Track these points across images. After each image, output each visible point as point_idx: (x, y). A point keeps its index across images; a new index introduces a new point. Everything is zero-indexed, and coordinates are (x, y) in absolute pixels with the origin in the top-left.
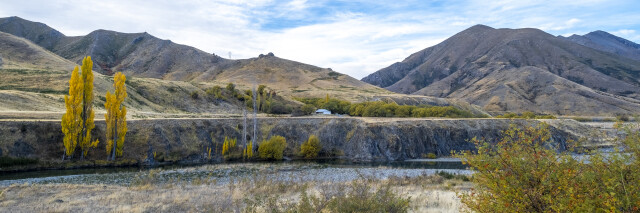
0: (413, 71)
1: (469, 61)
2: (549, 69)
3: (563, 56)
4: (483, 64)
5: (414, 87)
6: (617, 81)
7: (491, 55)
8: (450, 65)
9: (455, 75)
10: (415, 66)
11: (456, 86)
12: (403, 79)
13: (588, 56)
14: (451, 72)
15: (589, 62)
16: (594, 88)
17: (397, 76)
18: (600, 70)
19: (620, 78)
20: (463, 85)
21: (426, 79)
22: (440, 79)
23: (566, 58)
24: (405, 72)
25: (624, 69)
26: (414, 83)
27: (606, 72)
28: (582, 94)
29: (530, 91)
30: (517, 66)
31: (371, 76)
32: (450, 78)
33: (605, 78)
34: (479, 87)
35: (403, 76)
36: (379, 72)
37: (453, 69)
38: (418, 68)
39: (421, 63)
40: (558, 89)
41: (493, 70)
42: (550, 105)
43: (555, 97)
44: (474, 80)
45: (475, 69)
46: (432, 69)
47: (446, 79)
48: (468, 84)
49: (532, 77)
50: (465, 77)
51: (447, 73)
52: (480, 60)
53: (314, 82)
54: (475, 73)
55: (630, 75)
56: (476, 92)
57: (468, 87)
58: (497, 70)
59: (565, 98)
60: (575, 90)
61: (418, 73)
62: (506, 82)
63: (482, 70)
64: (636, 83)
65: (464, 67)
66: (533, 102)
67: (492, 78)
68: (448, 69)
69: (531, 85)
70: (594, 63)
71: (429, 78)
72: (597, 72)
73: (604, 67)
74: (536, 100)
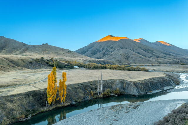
0: (91, 49)
1: (108, 47)
2: (131, 50)
3: (134, 46)
4: (112, 48)
5: (91, 55)
6: (148, 53)
7: (114, 45)
8: (102, 48)
9: (104, 51)
10: (91, 47)
11: (104, 54)
13: (140, 46)
14: (103, 50)
15: (141, 48)
16: (143, 55)
17: (86, 51)
18: (143, 50)
19: (149, 53)
20: (107, 54)
21: (95, 52)
22: (99, 52)
23: (135, 46)
24: (88, 49)
25: (149, 50)
26: (91, 53)
27: (145, 51)
28: (140, 57)
29: (127, 56)
30: (122, 48)
31: (77, 50)
32: (102, 52)
33: (145, 53)
34: (111, 55)
35: (88, 51)
36: (80, 49)
37: (103, 49)
38: (92, 48)
39: (93, 47)
40: (134, 56)
41: (115, 49)
42: (132, 61)
43: (133, 58)
44: (110, 53)
45: (110, 49)
46: (97, 49)
47: (101, 52)
48: (108, 54)
49: (127, 52)
50: (107, 52)
51: (101, 50)
52: (111, 46)
53: (64, 54)
54: (110, 50)
55: (151, 52)
56: (111, 56)
57: (108, 55)
58: (116, 50)
59: (136, 59)
60: (139, 56)
61: (92, 50)
62: (120, 54)
63: (112, 50)
64: (152, 54)
65: (106, 48)
66: (128, 60)
67: (115, 52)
68: (101, 49)
69: (127, 54)
70: (142, 48)
71: (96, 52)
72: (143, 51)
73: (144, 49)
74: (129, 59)
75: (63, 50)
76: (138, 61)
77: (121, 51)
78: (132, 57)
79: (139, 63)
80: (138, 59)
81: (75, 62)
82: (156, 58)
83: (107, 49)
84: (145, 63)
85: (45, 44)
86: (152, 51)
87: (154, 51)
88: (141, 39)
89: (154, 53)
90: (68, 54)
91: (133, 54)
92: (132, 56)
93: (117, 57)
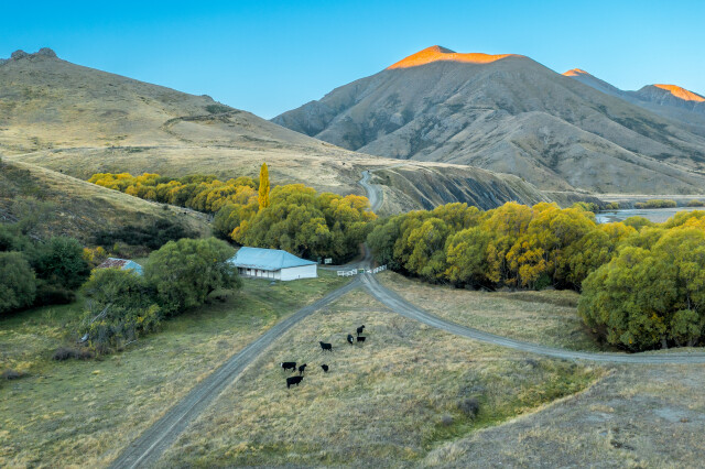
0: (342, 117)
1: (431, 104)
3: (567, 99)
4: (456, 108)
6: (643, 139)
7: (468, 94)
8: (401, 109)
9: (414, 125)
10: (343, 108)
11: (418, 143)
12: (327, 130)
13: (599, 100)
14: (406, 121)
15: (602, 109)
18: (619, 121)
19: (646, 134)
20: (430, 142)
21: (364, 131)
22: (389, 132)
23: (572, 102)
24: (328, 118)
25: (645, 121)
28: (623, 157)
29: (547, 152)
30: (512, 111)
32: (405, 130)
33: (631, 134)
34: (458, 146)
35: (325, 125)
37: (408, 117)
38: (349, 112)
39: (352, 103)
40: (590, 149)
41: (474, 117)
42: (582, 177)
43: (588, 163)
44: (448, 134)
45: (446, 115)
46: (373, 115)
47: (399, 131)
48: (439, 140)
49: (546, 131)
50: (432, 128)
51: (399, 122)
52: (450, 100)
53: (171, 127)
54: (446, 122)
55: (655, 131)
56: (456, 153)
57: (440, 145)
58: (482, 118)
59: (603, 166)
60: (612, 151)
61: (350, 121)
62: (508, 138)
63: (458, 118)
64: (666, 141)
65: (425, 112)
66: (557, 172)
67: (478, 130)
68: (399, 115)
69: (547, 142)
70: (608, 110)
71: (370, 130)
72: (617, 124)
73: (623, 117)
74: (564, 165)
75: (167, 97)
76: (615, 180)
77: (512, 127)
78: (578, 159)
79: (621, 191)
80: (612, 168)
81: (256, 185)
82: (691, 162)
83: (429, 115)
84: (655, 192)
85: (33, 56)
86: (661, 127)
87: (671, 128)
88: (576, 72)
89: (670, 134)
90: (200, 126)
91: (579, 140)
92: (575, 149)
93: (496, 155)
